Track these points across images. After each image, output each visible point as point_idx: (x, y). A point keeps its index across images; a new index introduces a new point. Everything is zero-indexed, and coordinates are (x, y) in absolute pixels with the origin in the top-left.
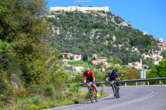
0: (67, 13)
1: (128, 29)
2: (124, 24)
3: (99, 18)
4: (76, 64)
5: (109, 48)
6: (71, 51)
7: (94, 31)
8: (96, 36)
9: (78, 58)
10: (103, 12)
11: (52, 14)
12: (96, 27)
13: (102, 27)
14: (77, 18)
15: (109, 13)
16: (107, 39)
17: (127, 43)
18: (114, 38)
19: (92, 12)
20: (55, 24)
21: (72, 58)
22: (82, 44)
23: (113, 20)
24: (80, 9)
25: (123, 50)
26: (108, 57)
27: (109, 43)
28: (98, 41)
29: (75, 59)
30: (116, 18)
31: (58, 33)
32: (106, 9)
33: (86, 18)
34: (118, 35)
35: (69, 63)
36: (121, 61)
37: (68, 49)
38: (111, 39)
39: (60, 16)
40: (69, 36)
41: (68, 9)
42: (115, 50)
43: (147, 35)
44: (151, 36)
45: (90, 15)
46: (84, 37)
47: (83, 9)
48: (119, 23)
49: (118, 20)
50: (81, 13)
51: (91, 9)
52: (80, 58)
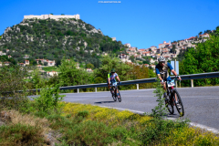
0: (40, 21)
1: (98, 35)
2: (95, 31)
3: (71, 25)
4: (50, 69)
5: (81, 53)
6: (45, 58)
7: (66, 38)
8: (68, 42)
9: (52, 64)
10: (75, 20)
11: (26, 21)
12: (68, 34)
13: (74, 34)
14: (50, 25)
15: (80, 21)
16: (79, 45)
17: (98, 48)
18: (86, 44)
19: (64, 20)
20: (29, 32)
21: (46, 64)
22: (56, 50)
23: (84, 27)
24: (52, 17)
25: (94, 56)
26: (80, 62)
27: (81, 49)
28: (71, 47)
29: (49, 65)
30: (87, 26)
31: (32, 40)
32: (77, 17)
33: (58, 26)
34: (89, 42)
35: (43, 69)
36: (93, 66)
37: (42, 55)
38: (83, 45)
39: (33, 24)
40: (43, 43)
41: (41, 17)
42: (87, 56)
43: (115, 42)
44: (119, 42)
45: (62, 22)
46: (57, 44)
47: (56, 17)
48: (89, 29)
49: (89, 27)
50: (53, 21)
51: (63, 17)
52: (53, 64)
